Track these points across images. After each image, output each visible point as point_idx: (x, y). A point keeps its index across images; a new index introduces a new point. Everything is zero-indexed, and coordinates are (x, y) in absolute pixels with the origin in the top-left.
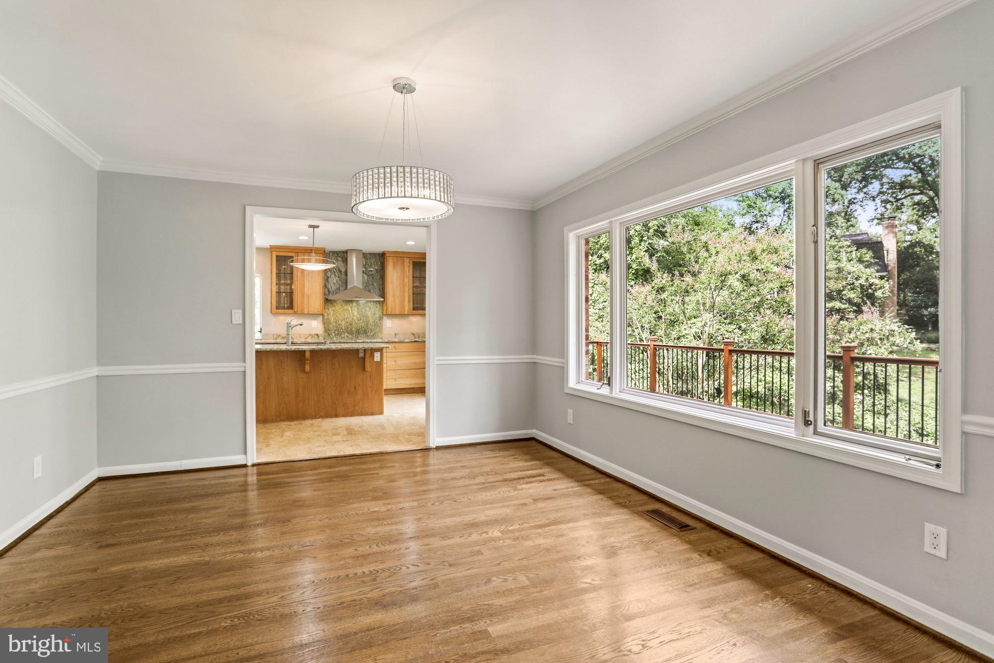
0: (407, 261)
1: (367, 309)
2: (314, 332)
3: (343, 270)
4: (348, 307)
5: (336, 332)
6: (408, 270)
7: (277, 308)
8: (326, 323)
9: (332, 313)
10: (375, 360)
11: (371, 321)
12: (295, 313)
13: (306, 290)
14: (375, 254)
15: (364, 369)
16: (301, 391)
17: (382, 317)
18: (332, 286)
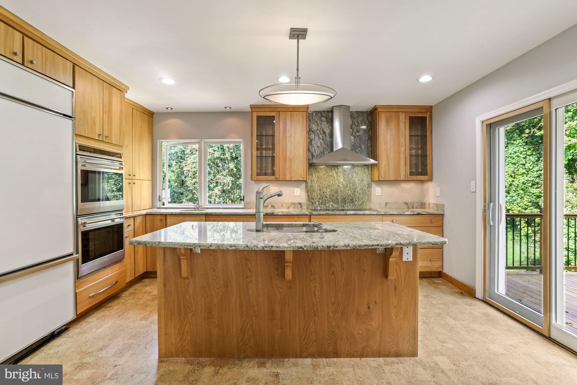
0: (402, 116)
1: (355, 175)
2: (297, 201)
3: (327, 131)
4: (333, 173)
5: (321, 201)
6: (404, 128)
7: (258, 174)
8: (309, 191)
9: (315, 180)
10: (405, 259)
11: (359, 188)
12: (277, 180)
13: (288, 154)
14: (362, 113)
15: (385, 274)
16: (277, 309)
17: (371, 184)
18: (316, 151)
